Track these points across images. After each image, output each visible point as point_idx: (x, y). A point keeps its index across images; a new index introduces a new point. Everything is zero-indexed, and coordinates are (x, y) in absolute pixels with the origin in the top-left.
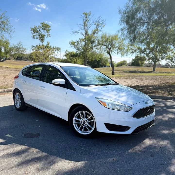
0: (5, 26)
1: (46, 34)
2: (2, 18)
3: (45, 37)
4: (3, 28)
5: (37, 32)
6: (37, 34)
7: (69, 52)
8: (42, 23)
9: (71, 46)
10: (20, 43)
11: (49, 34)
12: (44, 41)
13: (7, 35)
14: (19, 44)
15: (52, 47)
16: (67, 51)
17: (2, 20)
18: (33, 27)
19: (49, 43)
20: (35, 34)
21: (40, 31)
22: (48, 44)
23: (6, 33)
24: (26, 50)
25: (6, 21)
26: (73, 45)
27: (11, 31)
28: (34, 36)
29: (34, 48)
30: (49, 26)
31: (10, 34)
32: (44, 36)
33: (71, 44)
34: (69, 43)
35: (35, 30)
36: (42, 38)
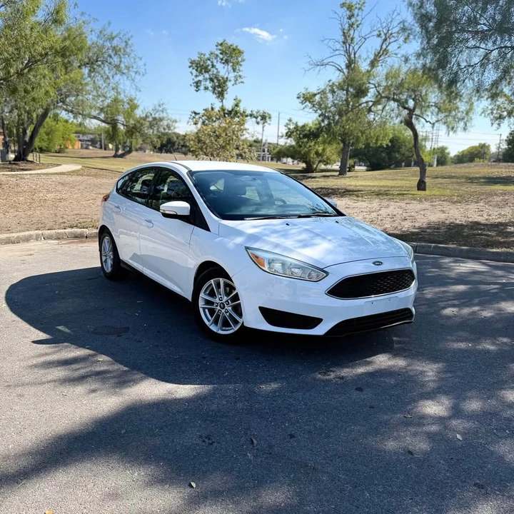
0: (123, 59)
1: (232, 75)
2: (113, 38)
3: (229, 84)
4: (117, 67)
5: (207, 71)
6: (207, 76)
7: (296, 124)
8: (221, 44)
9: (304, 105)
10: (160, 106)
11: (240, 73)
12: (226, 96)
13: (128, 83)
14: (157, 107)
15: (248, 112)
16: (290, 120)
17: (115, 42)
18: (196, 58)
19: (240, 101)
20: (201, 78)
21: (213, 66)
22: (237, 105)
23: (125, 77)
24: (176, 125)
25: (123, 45)
26: (308, 103)
27: (136, 73)
28: (197, 83)
29: (197, 117)
30: (240, 52)
31: (133, 80)
32: (226, 80)
33: (302, 99)
34: (298, 98)
35: (200, 67)
36: (220, 88)
